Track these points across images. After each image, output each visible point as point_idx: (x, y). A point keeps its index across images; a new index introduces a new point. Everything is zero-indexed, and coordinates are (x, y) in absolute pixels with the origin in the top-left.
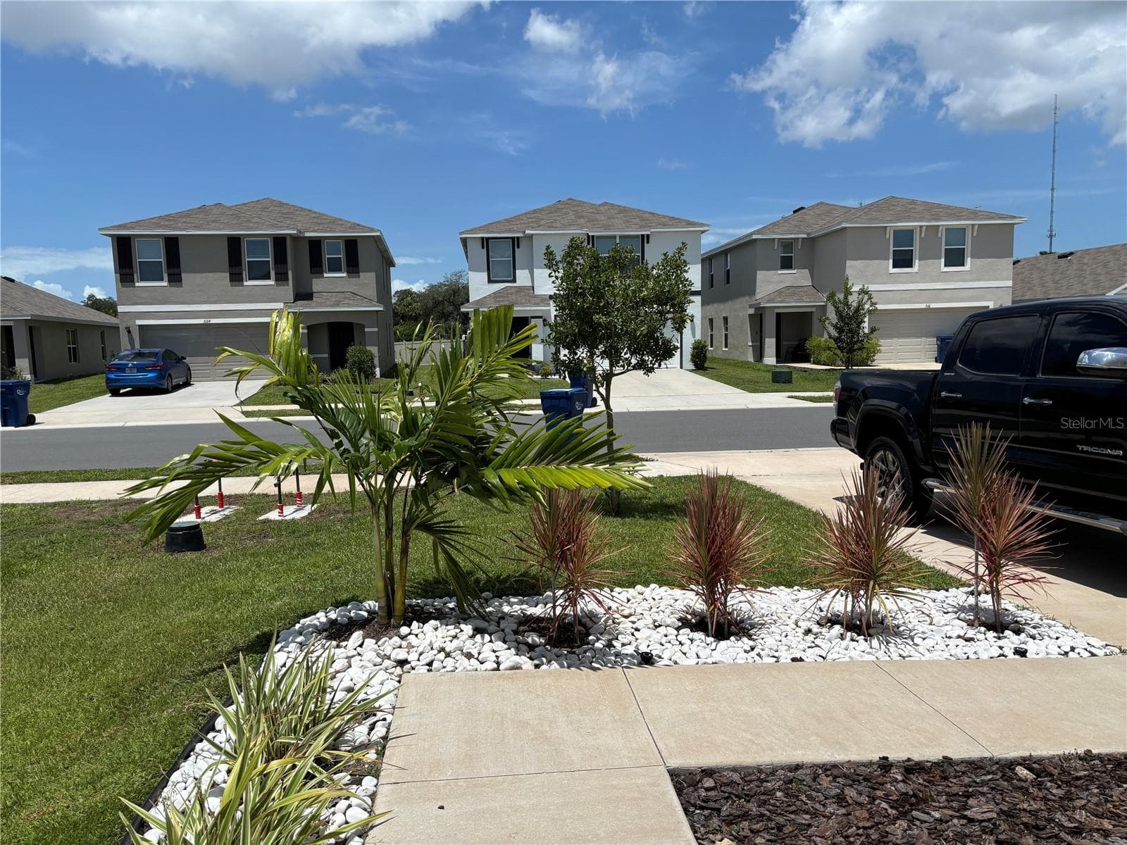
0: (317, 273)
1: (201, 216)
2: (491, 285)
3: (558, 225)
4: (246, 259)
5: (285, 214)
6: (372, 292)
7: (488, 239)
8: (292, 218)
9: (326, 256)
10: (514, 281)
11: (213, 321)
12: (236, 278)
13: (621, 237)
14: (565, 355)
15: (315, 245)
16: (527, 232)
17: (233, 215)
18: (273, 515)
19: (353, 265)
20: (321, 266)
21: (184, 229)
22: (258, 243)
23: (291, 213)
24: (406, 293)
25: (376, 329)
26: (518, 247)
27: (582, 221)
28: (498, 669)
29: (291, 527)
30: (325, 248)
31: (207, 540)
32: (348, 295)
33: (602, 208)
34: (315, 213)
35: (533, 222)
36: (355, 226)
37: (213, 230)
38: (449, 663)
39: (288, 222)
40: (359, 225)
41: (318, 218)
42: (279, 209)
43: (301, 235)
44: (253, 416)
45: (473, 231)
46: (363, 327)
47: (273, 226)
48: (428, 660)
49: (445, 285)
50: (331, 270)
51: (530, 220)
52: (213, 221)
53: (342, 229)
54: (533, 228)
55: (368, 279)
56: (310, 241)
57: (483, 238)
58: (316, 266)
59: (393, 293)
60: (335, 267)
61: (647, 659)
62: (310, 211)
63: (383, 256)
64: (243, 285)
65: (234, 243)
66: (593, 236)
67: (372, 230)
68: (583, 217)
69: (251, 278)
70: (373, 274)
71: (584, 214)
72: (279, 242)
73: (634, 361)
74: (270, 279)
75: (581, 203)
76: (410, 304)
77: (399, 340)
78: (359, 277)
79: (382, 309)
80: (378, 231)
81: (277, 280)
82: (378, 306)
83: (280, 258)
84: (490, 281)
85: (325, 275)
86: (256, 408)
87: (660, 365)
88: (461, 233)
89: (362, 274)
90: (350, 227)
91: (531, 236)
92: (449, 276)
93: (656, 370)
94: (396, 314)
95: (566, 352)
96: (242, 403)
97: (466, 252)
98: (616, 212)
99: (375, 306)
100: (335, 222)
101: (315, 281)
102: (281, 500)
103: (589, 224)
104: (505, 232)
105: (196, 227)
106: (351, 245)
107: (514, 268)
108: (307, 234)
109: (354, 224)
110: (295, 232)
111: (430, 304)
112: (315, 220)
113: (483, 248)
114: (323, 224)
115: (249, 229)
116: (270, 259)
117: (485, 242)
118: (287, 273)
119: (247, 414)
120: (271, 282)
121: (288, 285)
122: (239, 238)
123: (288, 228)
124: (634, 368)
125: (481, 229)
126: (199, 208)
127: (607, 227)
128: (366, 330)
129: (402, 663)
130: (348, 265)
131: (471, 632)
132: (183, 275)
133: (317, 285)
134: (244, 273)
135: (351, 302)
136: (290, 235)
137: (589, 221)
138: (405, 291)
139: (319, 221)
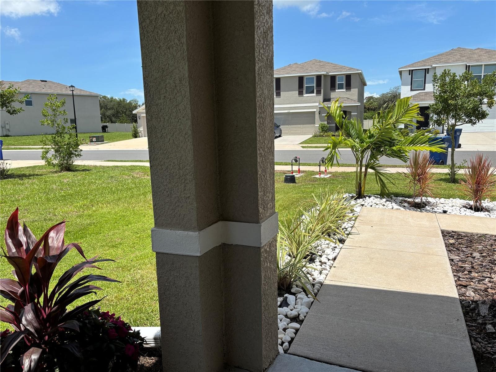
0: (333, 90)
1: (289, 69)
2: (412, 92)
3: (450, 61)
4: (305, 85)
5: (322, 65)
6: (356, 97)
7: (412, 70)
8: (324, 67)
9: (337, 82)
10: (424, 89)
11: (291, 111)
12: (301, 93)
13: (485, 65)
14: (436, 118)
15: (333, 78)
16: (433, 66)
17: (301, 67)
18: (318, 176)
19: (348, 86)
20: (335, 87)
21: (283, 75)
22: (310, 79)
23: (324, 65)
24: (370, 98)
25: (356, 114)
26: (428, 73)
27: (464, 58)
28: (393, 209)
29: (324, 179)
30: (337, 79)
31: (297, 181)
32: (346, 99)
33: (476, 51)
34: (334, 64)
35: (437, 61)
36: (351, 69)
37: (294, 74)
38: (377, 206)
39: (323, 69)
40: (352, 68)
41: (335, 66)
42: (319, 63)
43: (328, 74)
44: (305, 148)
45: (405, 67)
46: (351, 112)
47: (317, 71)
48: (371, 205)
49: (390, 93)
50: (339, 89)
51: (435, 60)
52: (294, 70)
53: (345, 70)
54: (437, 64)
55: (354, 92)
56: (331, 77)
57: (410, 70)
58: (333, 87)
59: (364, 98)
60: (341, 87)
61: (445, 212)
62: (332, 63)
63: (362, 81)
64: (303, 96)
65: (301, 79)
66: (469, 66)
67: (358, 70)
68: (465, 56)
69: (306, 93)
70: (357, 89)
71: (466, 55)
72: (319, 78)
73: (467, 120)
74: (314, 93)
75: (464, 50)
76: (372, 103)
77: (366, 119)
78: (351, 91)
79: (359, 105)
80: (360, 70)
81: (317, 93)
82: (358, 103)
83: (319, 84)
84: (411, 90)
85: (336, 91)
86: (306, 145)
87: (479, 121)
88: (399, 69)
89: (352, 89)
90: (348, 70)
91: (435, 68)
92: (392, 89)
93: (477, 124)
94: (365, 108)
95: (436, 116)
96: (300, 143)
97: (401, 77)
98: (484, 52)
99: (356, 103)
100: (342, 68)
101: (332, 93)
102: (320, 173)
103: (467, 60)
104: (422, 66)
105: (287, 73)
106: (348, 77)
107: (425, 83)
108: (330, 74)
109: (350, 68)
110: (325, 73)
111: (382, 103)
112: (334, 68)
113: (410, 75)
114: (337, 69)
115: (307, 73)
116: (315, 85)
117: (411, 72)
118: (321, 91)
119: (303, 147)
120: (314, 95)
121: (321, 96)
122: (303, 77)
123: (323, 71)
124: (467, 123)
125: (409, 66)
126: (288, 66)
127: (477, 61)
128: (352, 114)
129: (363, 205)
130: (346, 86)
131: (385, 201)
132: (281, 93)
133: (333, 95)
134: (304, 91)
135: (346, 102)
136: (323, 74)
137: (468, 58)
138: (370, 97)
139: (335, 68)
